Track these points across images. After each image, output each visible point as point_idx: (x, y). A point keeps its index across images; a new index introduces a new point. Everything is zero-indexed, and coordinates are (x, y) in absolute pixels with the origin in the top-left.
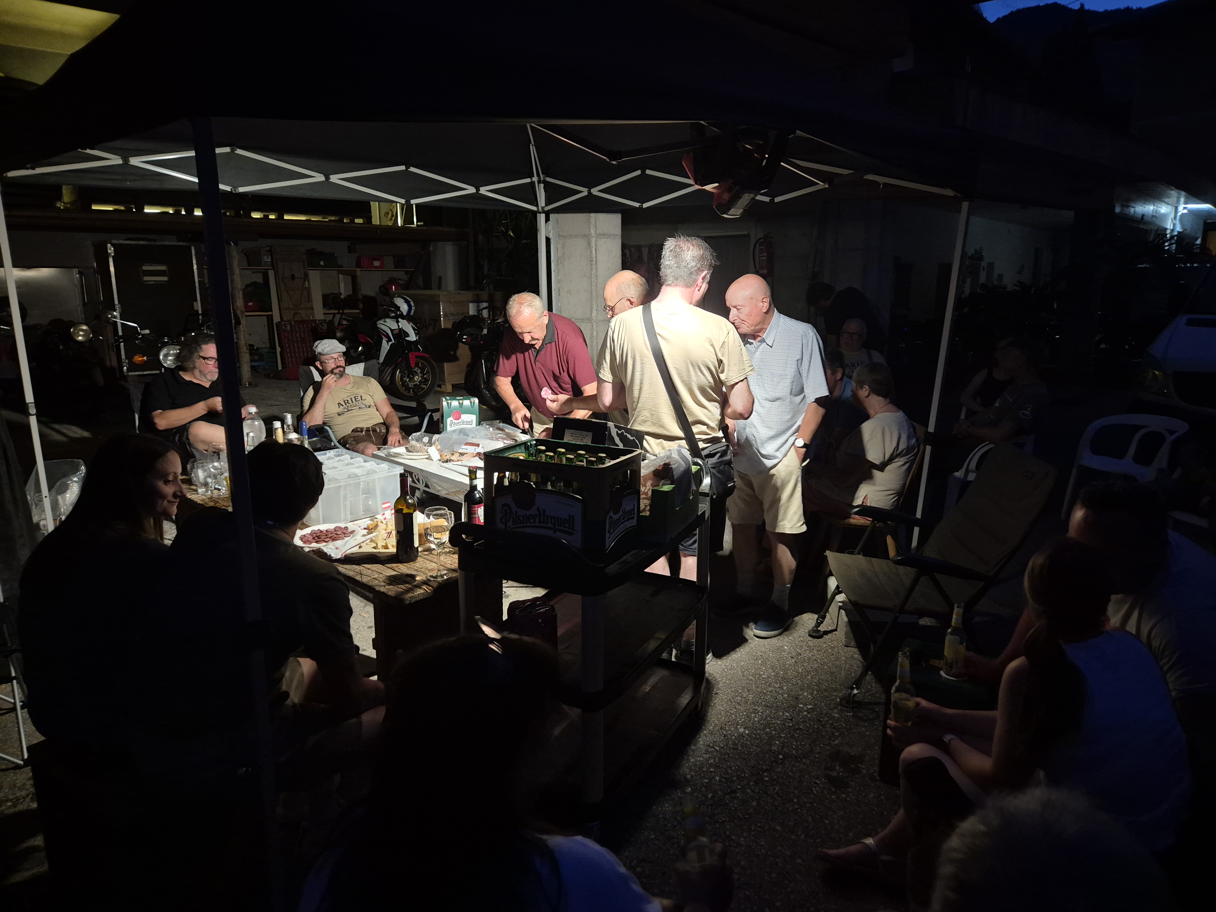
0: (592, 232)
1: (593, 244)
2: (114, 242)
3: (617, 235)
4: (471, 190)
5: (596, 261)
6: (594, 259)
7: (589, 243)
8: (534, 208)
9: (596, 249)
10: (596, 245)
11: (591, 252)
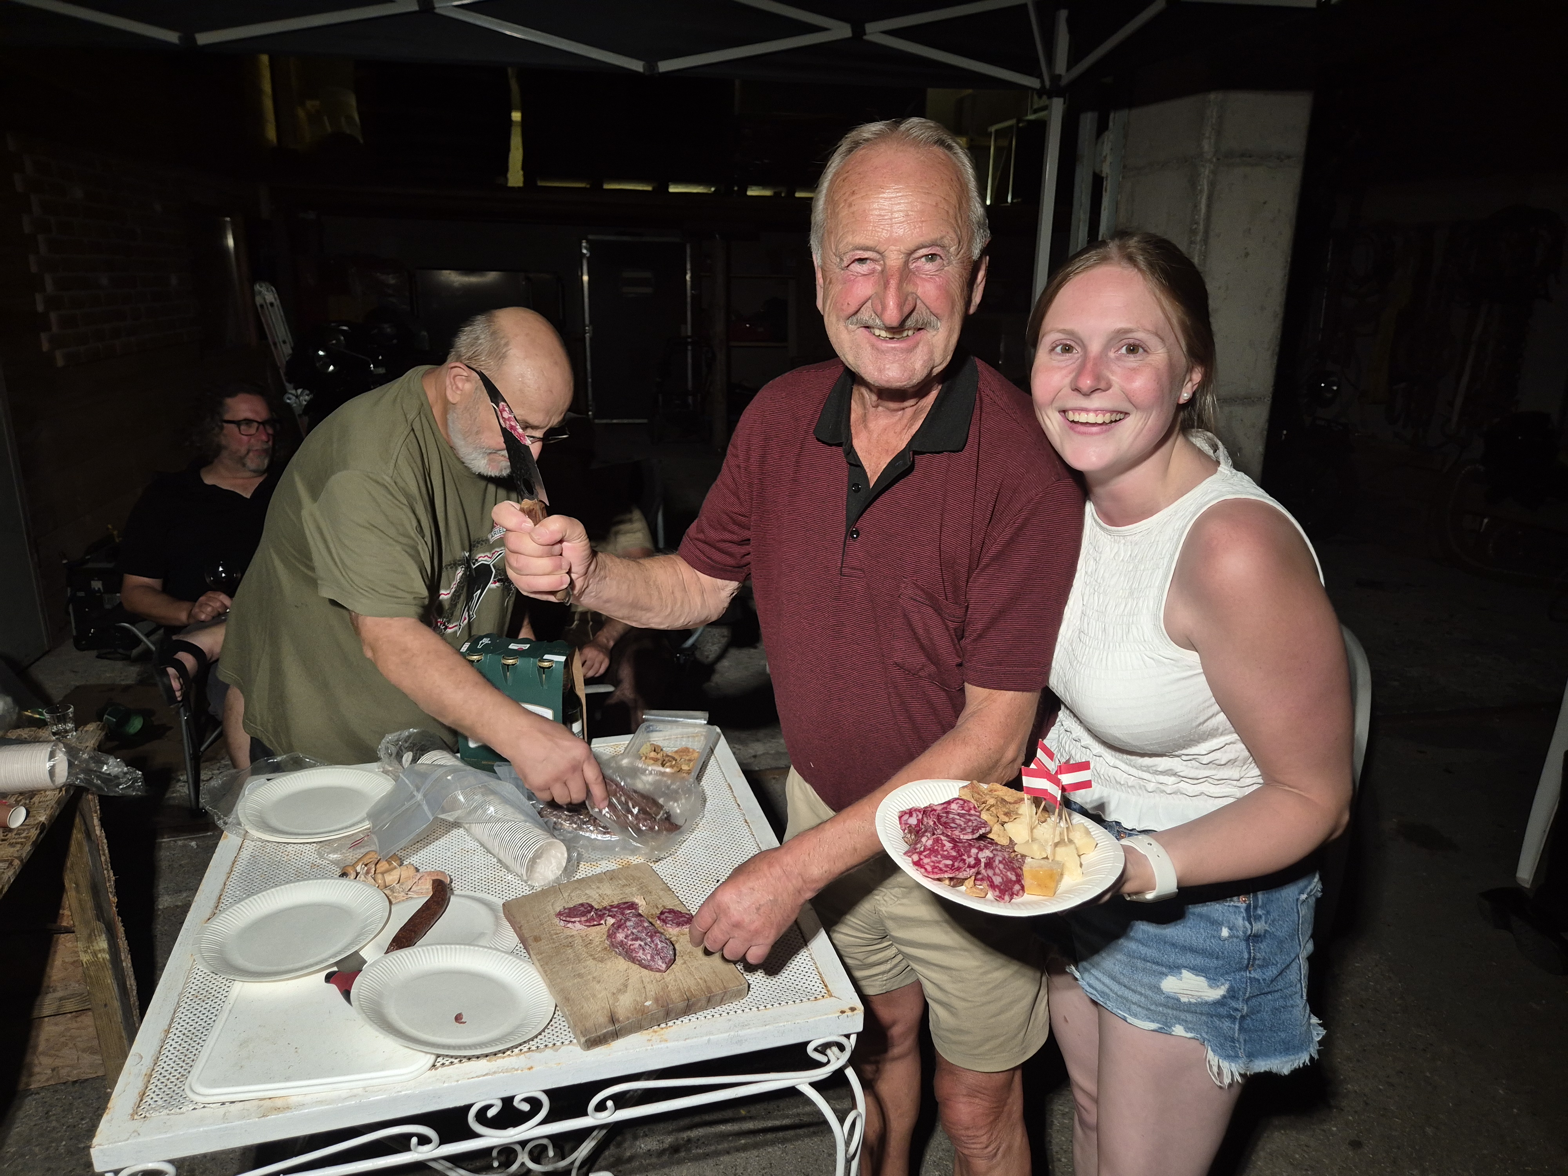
0: (1207, 146)
1: (1204, 184)
2: (590, 237)
3: (1289, 157)
4: (840, 31)
5: (1206, 232)
6: (1201, 227)
7: (1193, 183)
8: (1032, 82)
9: (1210, 198)
10: (1212, 184)
11: (1196, 206)
